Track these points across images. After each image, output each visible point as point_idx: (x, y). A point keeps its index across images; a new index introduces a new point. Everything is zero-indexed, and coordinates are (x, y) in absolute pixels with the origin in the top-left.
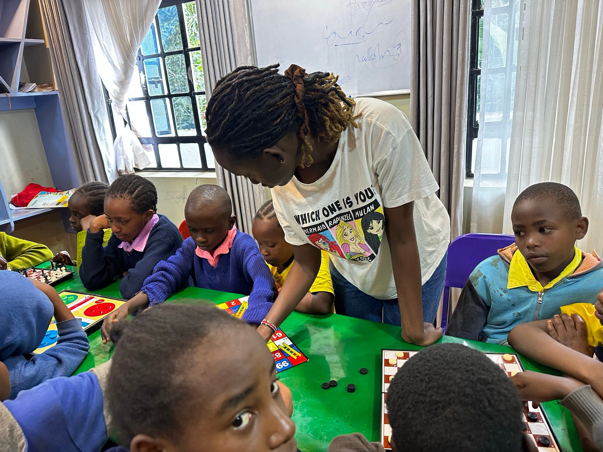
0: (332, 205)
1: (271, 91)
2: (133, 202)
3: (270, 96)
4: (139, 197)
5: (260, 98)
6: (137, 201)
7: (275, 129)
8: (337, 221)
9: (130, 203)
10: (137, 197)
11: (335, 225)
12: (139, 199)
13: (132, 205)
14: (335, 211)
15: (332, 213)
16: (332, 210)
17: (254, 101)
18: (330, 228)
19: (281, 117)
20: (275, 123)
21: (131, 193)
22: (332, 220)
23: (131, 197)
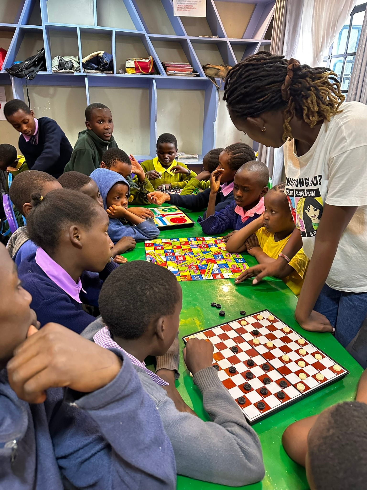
0: (302, 179)
1: (262, 76)
2: (231, 159)
3: (261, 80)
4: (236, 159)
5: (253, 80)
6: (233, 160)
7: (256, 105)
8: (302, 194)
9: (229, 159)
10: (234, 158)
11: (299, 196)
12: (235, 160)
13: (229, 161)
14: (303, 186)
15: (301, 186)
16: (302, 184)
17: (248, 81)
18: (296, 196)
19: (264, 98)
20: (259, 100)
21: (234, 154)
22: (299, 191)
23: (231, 155)
